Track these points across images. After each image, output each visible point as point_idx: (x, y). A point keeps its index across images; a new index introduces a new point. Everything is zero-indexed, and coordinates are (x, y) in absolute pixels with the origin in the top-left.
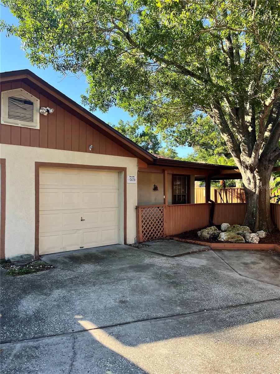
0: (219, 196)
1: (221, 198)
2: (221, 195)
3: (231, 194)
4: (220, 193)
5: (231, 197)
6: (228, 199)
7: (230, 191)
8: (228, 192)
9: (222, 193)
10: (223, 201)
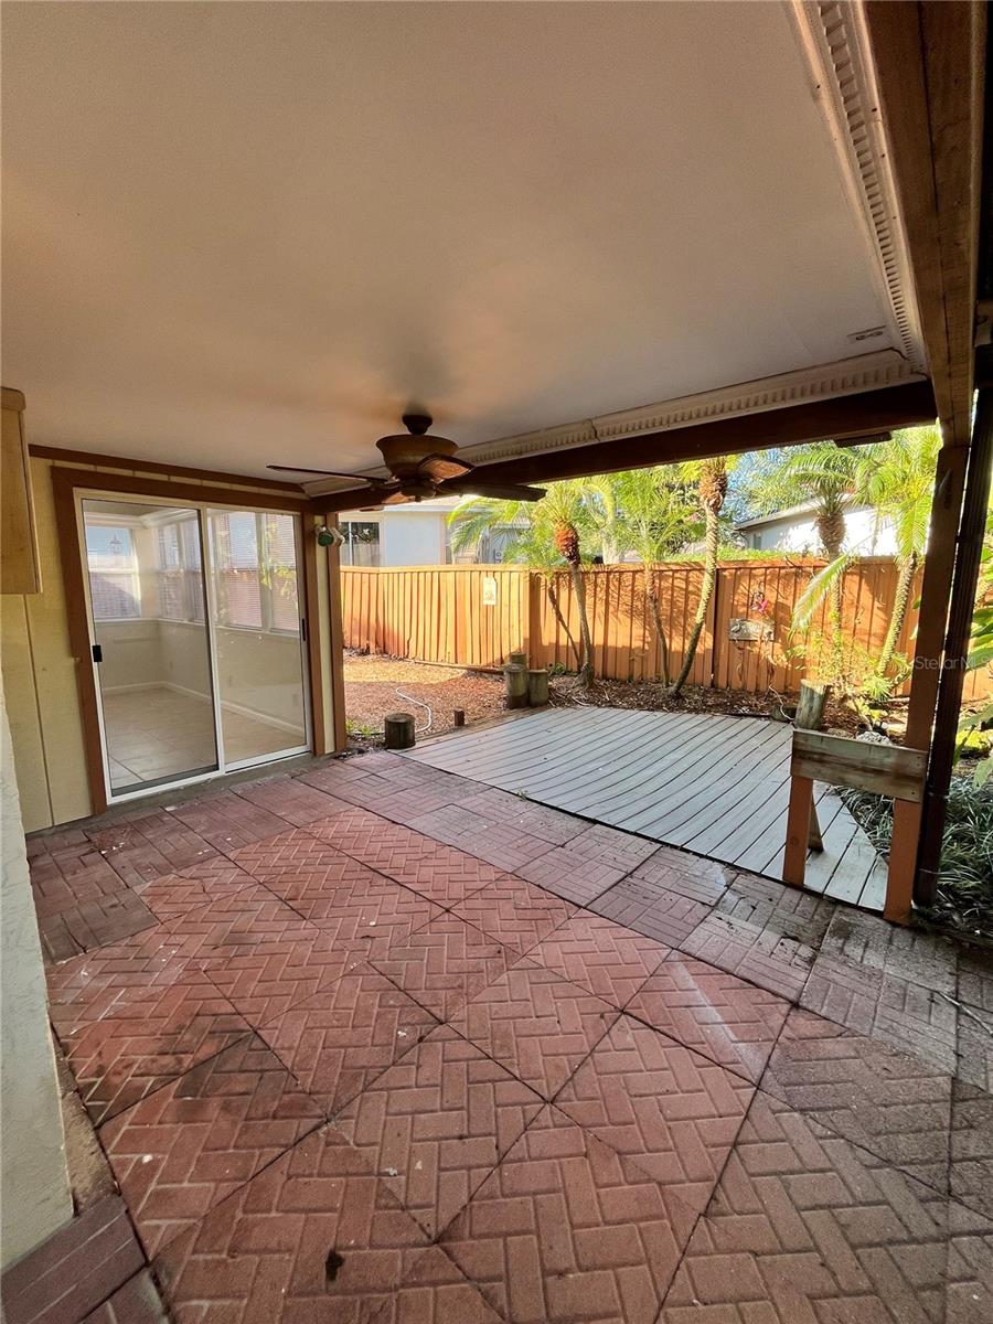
0: (550, 604)
1: (559, 617)
2: (555, 602)
3: (601, 595)
4: (551, 593)
5: (601, 608)
6: (589, 616)
7: (599, 581)
8: (589, 588)
9: (564, 594)
10: (567, 629)
